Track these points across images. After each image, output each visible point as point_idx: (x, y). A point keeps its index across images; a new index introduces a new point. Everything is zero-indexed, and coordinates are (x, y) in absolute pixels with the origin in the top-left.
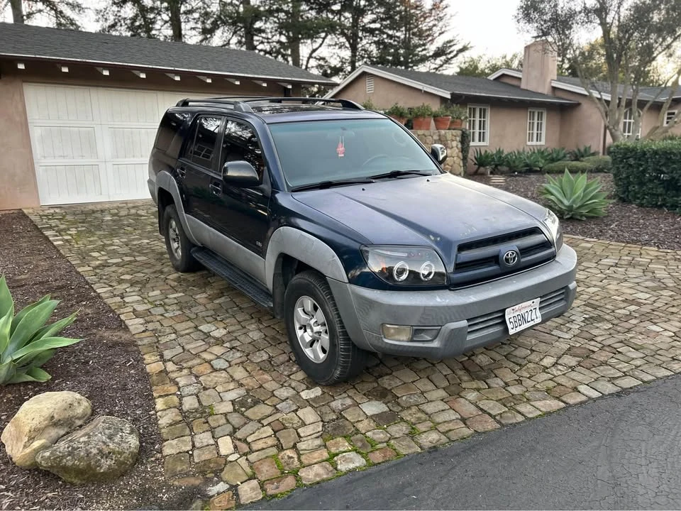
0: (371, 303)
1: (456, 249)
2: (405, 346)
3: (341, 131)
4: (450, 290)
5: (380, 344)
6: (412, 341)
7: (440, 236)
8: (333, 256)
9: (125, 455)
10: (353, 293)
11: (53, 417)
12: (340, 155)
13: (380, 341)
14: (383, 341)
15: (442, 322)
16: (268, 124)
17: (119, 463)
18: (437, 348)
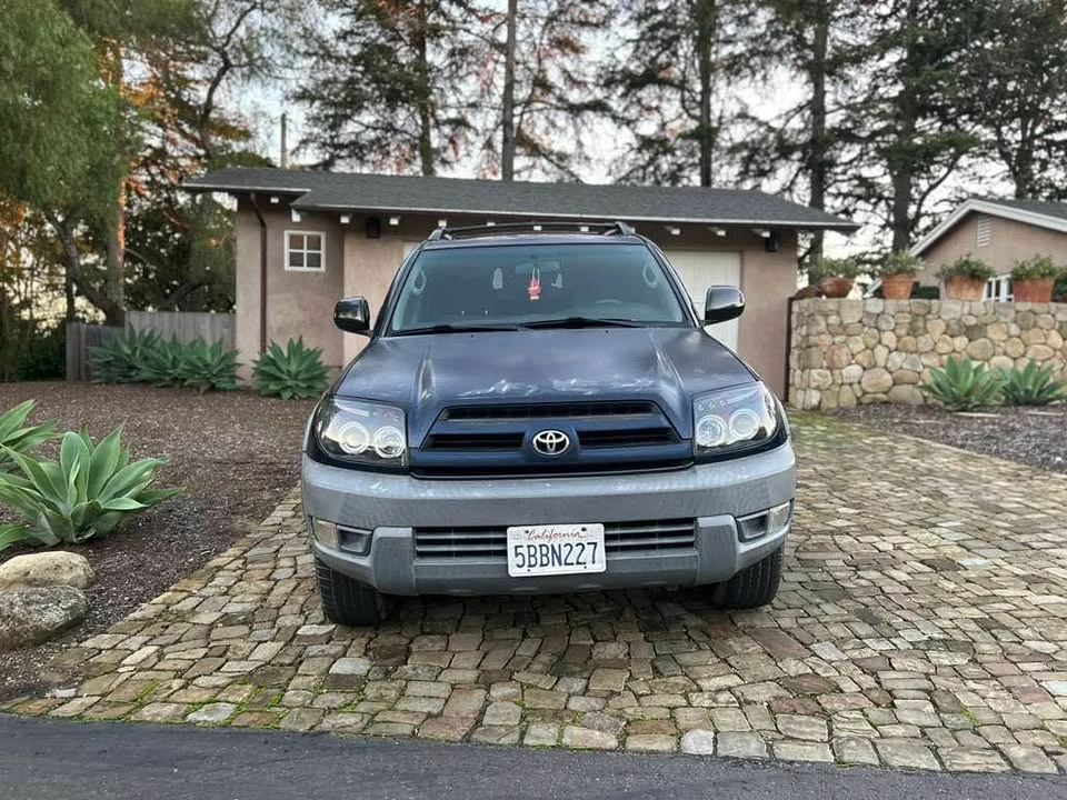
4: (414, 478)
6: (339, 550)
9: (26, 626)
11: (28, 573)
12: (532, 298)
15: (371, 524)
17: (13, 633)
18: (368, 569)
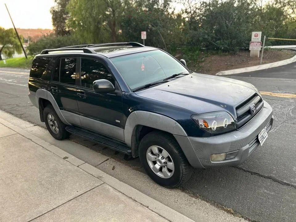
0: (205, 145)
1: (235, 110)
2: (222, 163)
3: (143, 58)
4: (237, 130)
5: (209, 165)
6: (225, 160)
7: (226, 105)
8: (176, 123)
10: (192, 141)
12: (142, 70)
13: (209, 163)
14: (211, 163)
15: (239, 148)
16: (109, 58)
18: (237, 161)
